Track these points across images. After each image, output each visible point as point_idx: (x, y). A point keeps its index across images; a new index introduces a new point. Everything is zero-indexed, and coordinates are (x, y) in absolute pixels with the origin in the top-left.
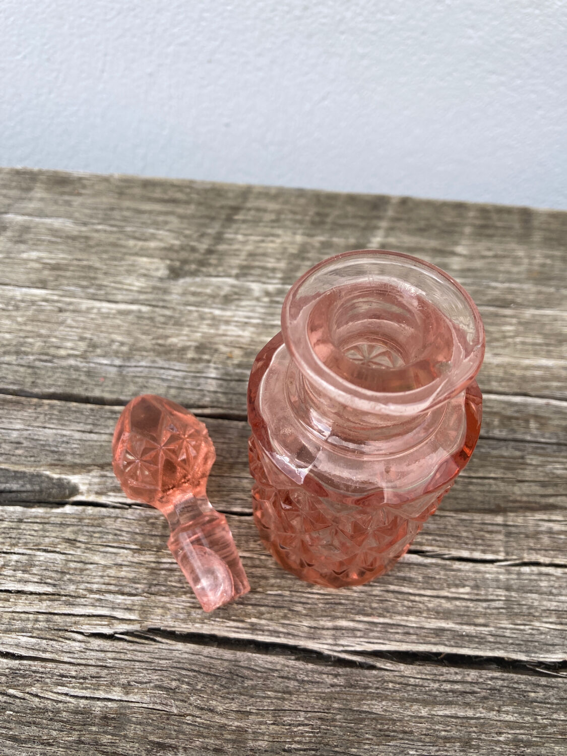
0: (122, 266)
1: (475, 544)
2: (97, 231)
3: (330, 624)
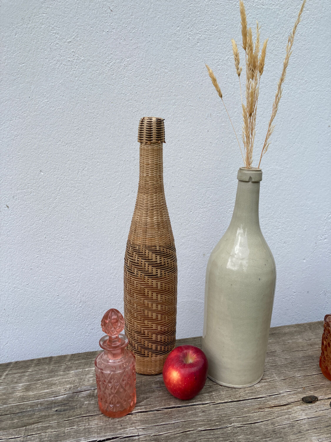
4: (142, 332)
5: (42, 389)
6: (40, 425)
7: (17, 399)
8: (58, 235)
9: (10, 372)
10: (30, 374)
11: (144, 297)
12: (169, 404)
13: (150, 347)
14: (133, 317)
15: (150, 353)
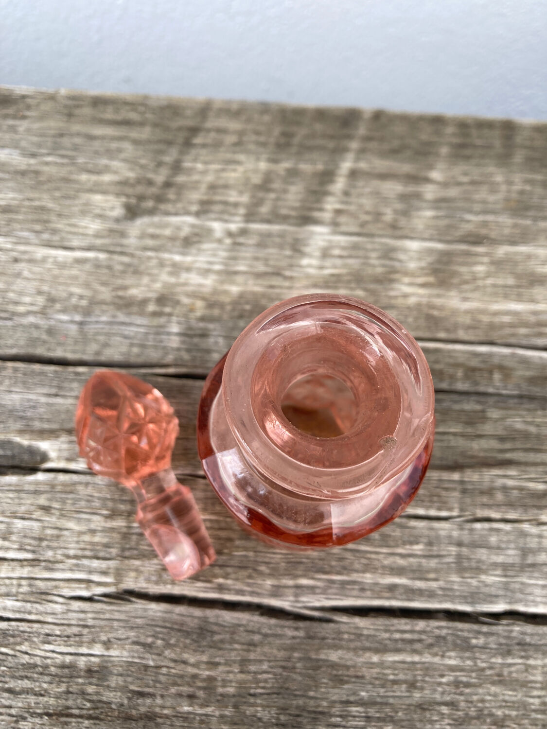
0: (76, 206)
1: (431, 501)
2: (47, 164)
3: (291, 583)
5: (498, 292)
9: (363, 165)
10: (441, 195)
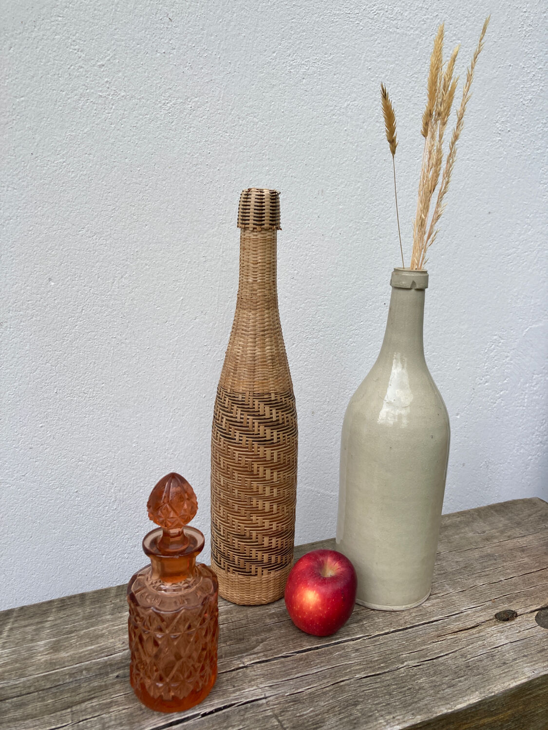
4: (248, 534)
5: (81, 646)
6: (95, 703)
7: (43, 667)
8: (78, 387)
9: (16, 625)
10: (53, 624)
11: (252, 477)
12: (300, 645)
13: (259, 558)
14: (232, 511)
15: (260, 569)
